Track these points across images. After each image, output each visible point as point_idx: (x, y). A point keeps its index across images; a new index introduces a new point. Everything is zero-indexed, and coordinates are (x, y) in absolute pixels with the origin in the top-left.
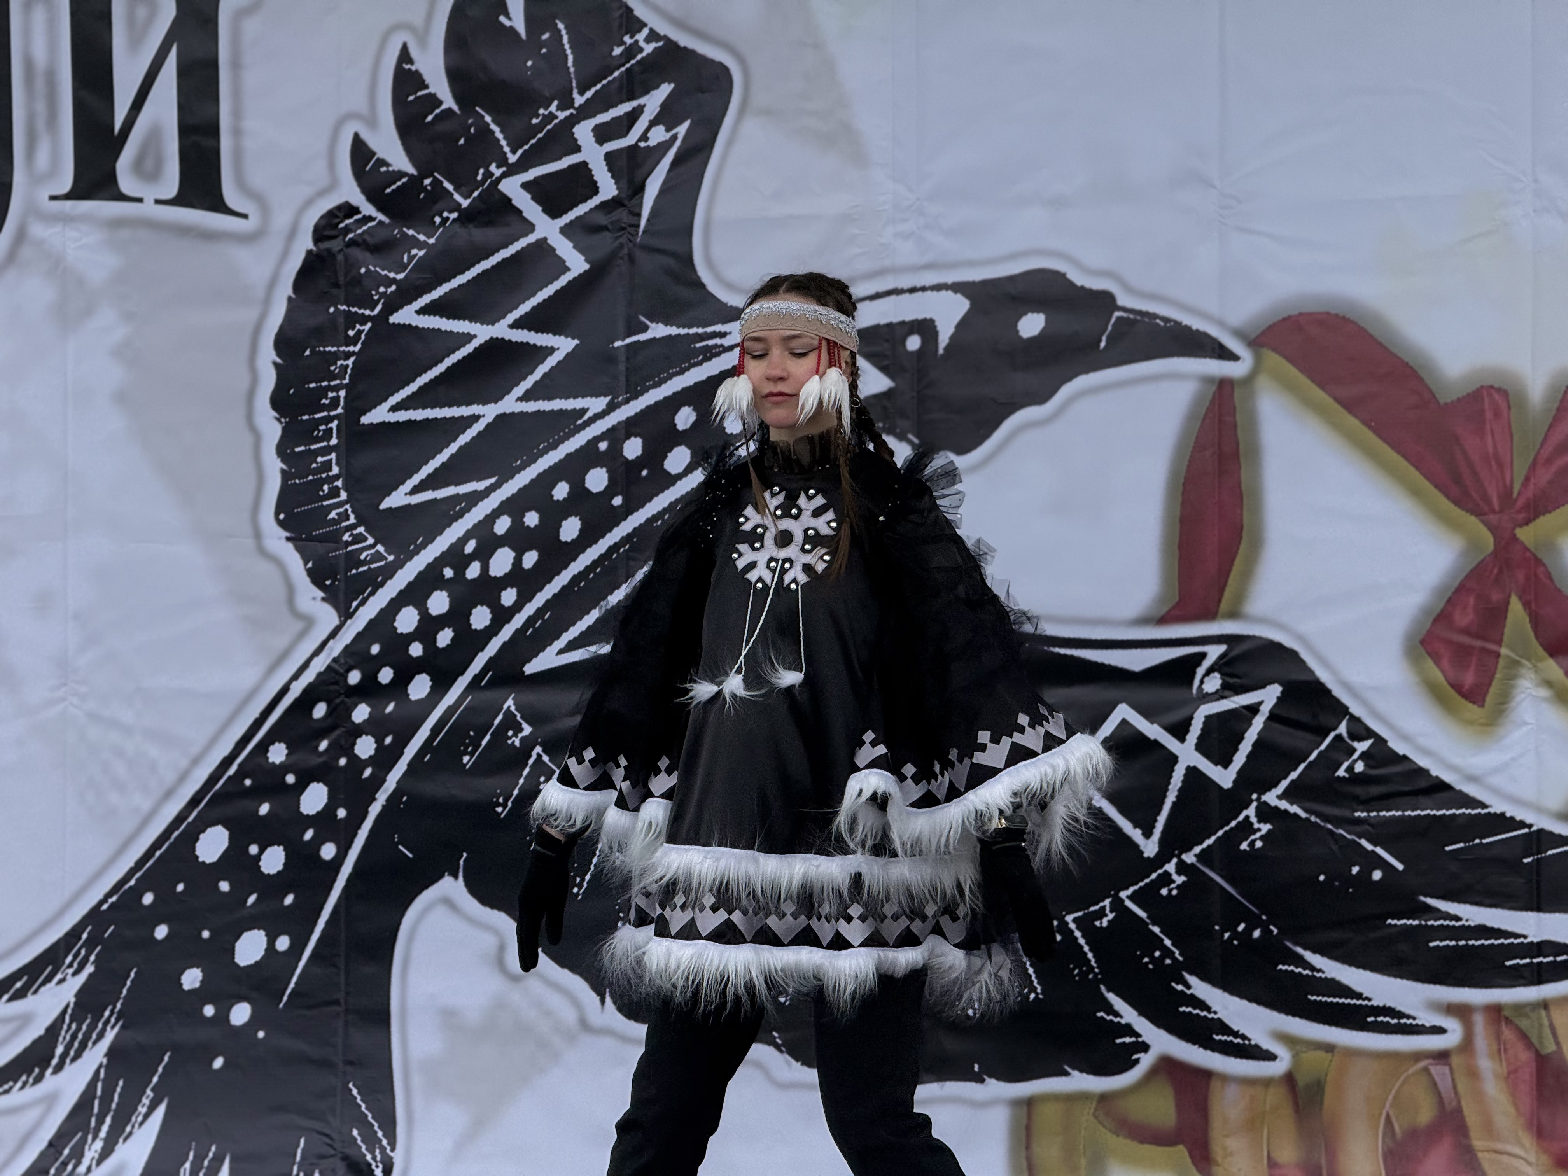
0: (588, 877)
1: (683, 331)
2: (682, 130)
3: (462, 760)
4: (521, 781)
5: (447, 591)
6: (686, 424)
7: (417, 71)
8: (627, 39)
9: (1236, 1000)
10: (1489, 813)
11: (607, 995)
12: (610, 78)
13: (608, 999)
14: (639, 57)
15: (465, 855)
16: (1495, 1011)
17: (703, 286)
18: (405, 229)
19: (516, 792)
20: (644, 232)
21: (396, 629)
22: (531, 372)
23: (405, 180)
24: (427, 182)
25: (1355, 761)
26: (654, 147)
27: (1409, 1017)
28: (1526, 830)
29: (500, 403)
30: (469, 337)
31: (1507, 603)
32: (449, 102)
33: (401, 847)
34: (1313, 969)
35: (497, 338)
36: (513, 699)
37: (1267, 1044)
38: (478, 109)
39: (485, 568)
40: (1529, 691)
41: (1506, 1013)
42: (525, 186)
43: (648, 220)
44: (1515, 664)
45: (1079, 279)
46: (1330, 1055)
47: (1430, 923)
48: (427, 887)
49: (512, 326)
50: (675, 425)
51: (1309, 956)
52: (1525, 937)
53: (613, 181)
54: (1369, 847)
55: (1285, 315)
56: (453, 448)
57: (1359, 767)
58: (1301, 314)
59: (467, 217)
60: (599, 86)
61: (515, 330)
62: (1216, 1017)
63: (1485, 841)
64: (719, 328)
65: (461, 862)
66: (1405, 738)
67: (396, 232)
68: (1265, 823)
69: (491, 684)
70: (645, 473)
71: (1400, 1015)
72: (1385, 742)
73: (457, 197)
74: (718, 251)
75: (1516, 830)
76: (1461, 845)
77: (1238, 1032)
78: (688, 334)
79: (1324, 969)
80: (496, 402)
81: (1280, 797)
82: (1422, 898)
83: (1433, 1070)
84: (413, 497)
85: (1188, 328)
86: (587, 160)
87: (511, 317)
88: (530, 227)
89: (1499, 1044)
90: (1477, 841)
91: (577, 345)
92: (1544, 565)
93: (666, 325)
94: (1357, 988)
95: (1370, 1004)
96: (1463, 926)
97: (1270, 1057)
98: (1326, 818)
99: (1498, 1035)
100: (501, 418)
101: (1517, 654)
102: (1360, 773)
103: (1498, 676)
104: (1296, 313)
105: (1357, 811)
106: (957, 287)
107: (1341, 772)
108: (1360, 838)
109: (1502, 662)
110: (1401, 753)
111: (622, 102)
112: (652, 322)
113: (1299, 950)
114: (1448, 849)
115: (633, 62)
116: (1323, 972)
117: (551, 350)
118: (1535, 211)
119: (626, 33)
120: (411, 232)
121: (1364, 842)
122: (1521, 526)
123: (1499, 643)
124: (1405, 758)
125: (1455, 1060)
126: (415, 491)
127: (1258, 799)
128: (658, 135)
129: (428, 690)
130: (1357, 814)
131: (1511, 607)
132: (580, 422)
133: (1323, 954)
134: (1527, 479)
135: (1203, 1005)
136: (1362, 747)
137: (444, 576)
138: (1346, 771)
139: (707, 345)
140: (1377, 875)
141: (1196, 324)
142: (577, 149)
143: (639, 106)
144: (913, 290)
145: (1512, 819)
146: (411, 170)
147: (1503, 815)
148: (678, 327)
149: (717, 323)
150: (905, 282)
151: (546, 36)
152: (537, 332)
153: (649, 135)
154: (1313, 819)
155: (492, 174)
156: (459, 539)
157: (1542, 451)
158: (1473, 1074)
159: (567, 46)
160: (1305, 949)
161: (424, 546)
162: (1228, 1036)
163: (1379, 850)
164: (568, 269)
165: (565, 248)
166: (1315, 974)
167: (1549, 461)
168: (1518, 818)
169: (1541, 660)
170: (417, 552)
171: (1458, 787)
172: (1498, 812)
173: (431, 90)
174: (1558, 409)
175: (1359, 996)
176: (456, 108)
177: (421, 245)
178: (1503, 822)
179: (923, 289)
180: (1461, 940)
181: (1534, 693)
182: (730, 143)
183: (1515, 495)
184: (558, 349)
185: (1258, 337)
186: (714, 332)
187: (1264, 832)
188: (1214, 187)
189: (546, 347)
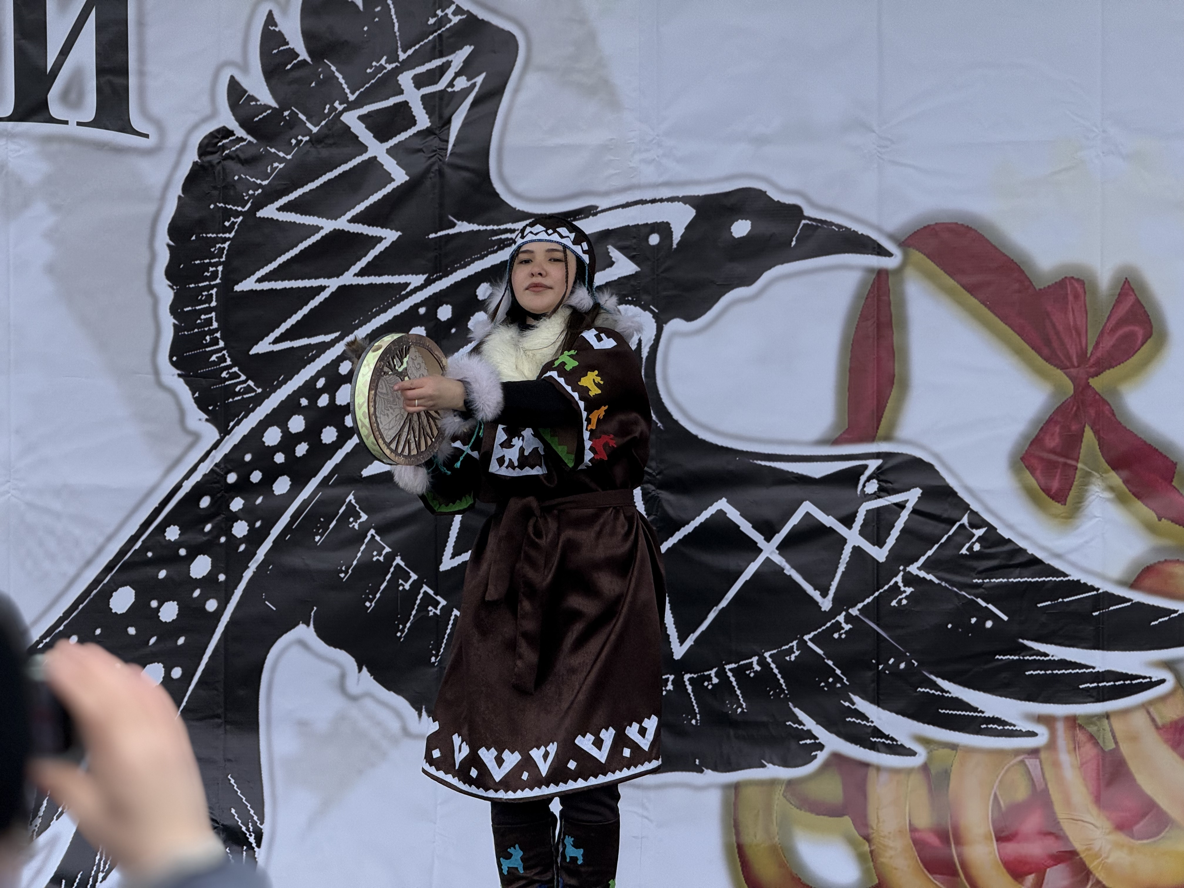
0: (408, 625)
1: (482, 228)
2: (479, 79)
3: (314, 539)
4: (359, 555)
5: (303, 415)
6: (484, 295)
7: (279, 31)
8: (439, 13)
9: (887, 713)
10: (1069, 580)
11: (424, 710)
12: (426, 41)
13: (424, 713)
14: (448, 26)
15: (315, 608)
16: (1072, 721)
17: (497, 195)
18: (268, 148)
19: (355, 563)
20: (451, 154)
21: (264, 443)
22: (365, 255)
23: (269, 112)
24: (286, 113)
25: (974, 543)
26: (458, 92)
27: (1011, 725)
28: (1095, 593)
29: (341, 277)
30: (318, 229)
31: (1084, 431)
32: (304, 55)
33: (267, 602)
34: (943, 690)
35: (339, 230)
36: (353, 495)
37: (909, 744)
38: (325, 61)
39: (332, 399)
40: (1097, 494)
41: (1079, 722)
42: (361, 118)
43: (454, 145)
44: (1088, 475)
45: (776, 196)
46: (954, 752)
47: (1026, 658)
48: (286, 632)
49: (350, 221)
50: (477, 296)
51: (940, 681)
52: (1094, 668)
53: (427, 116)
54: (984, 604)
55: (926, 225)
56: (306, 310)
58: (936, 224)
59: (316, 140)
60: (417, 46)
61: (352, 224)
62: (872, 725)
63: (1065, 600)
64: (509, 226)
65: (312, 614)
66: (1010, 527)
67: (261, 150)
68: (909, 587)
69: (335, 484)
70: (453, 331)
71: (1004, 723)
72: (996, 529)
73: (308, 125)
74: (508, 170)
75: (1088, 592)
76: (1049, 603)
77: (889, 735)
78: (486, 230)
79: (950, 691)
80: (338, 277)
81: (919, 569)
82: (1021, 640)
83: (1027, 762)
84: (275, 345)
85: (855, 232)
86: (408, 101)
87: (350, 215)
88: (364, 149)
89: (1075, 743)
90: (1060, 600)
91: (400, 236)
92: (1108, 404)
93: (469, 223)
94: (974, 704)
95: (983, 715)
96: (1050, 660)
97: (911, 753)
98: (953, 584)
99: (1074, 738)
100: (342, 289)
101: (1089, 468)
102: (977, 551)
103: (1075, 483)
104: (933, 223)
105: (975, 579)
106: (686, 200)
107: (964, 551)
109: (1078, 474)
110: (1007, 537)
111: (435, 58)
112: (458, 220)
113: (933, 677)
114: (1039, 605)
115: (443, 29)
116: (950, 693)
117: (380, 239)
118: (1103, 153)
119: (439, 9)
120: (273, 150)
121: (979, 601)
122: (1093, 377)
123: (1077, 460)
124: (1009, 541)
125: (1043, 755)
126: (276, 341)
127: (904, 570)
128: (462, 83)
129: (288, 487)
130: (975, 581)
131: (1085, 434)
132: (404, 293)
133: (950, 680)
134: (1097, 344)
135: (863, 716)
136: (979, 533)
137: (301, 404)
138: (967, 550)
139: (501, 238)
141: (861, 230)
142: (401, 92)
143: (448, 61)
144: (653, 201)
145: (1085, 584)
146: (274, 104)
147: (1078, 581)
148: (479, 224)
149: (508, 223)
150: (648, 195)
151: (378, 9)
152: (369, 226)
153: (454, 83)
154: (943, 584)
155: (337, 109)
156: (312, 377)
157: (1108, 324)
158: (1056, 764)
159: (394, 17)
160: (937, 676)
161: (285, 382)
162: (881, 738)
163: (990, 606)
164: (393, 180)
165: (390, 164)
166: (944, 694)
167: (1113, 330)
168: (1089, 584)
169: (1106, 472)
170: (279, 386)
171: (1047, 561)
172: (1075, 579)
173: (291, 46)
174: (1119, 294)
175: (975, 710)
176: (309, 60)
177: (281, 160)
178: (1078, 587)
179: (661, 200)
180: (1048, 670)
181: (1101, 495)
182: (516, 91)
183: (1088, 355)
184: (385, 238)
185: (906, 240)
186: (506, 229)
187: (908, 593)
188: (874, 132)
189: (376, 236)
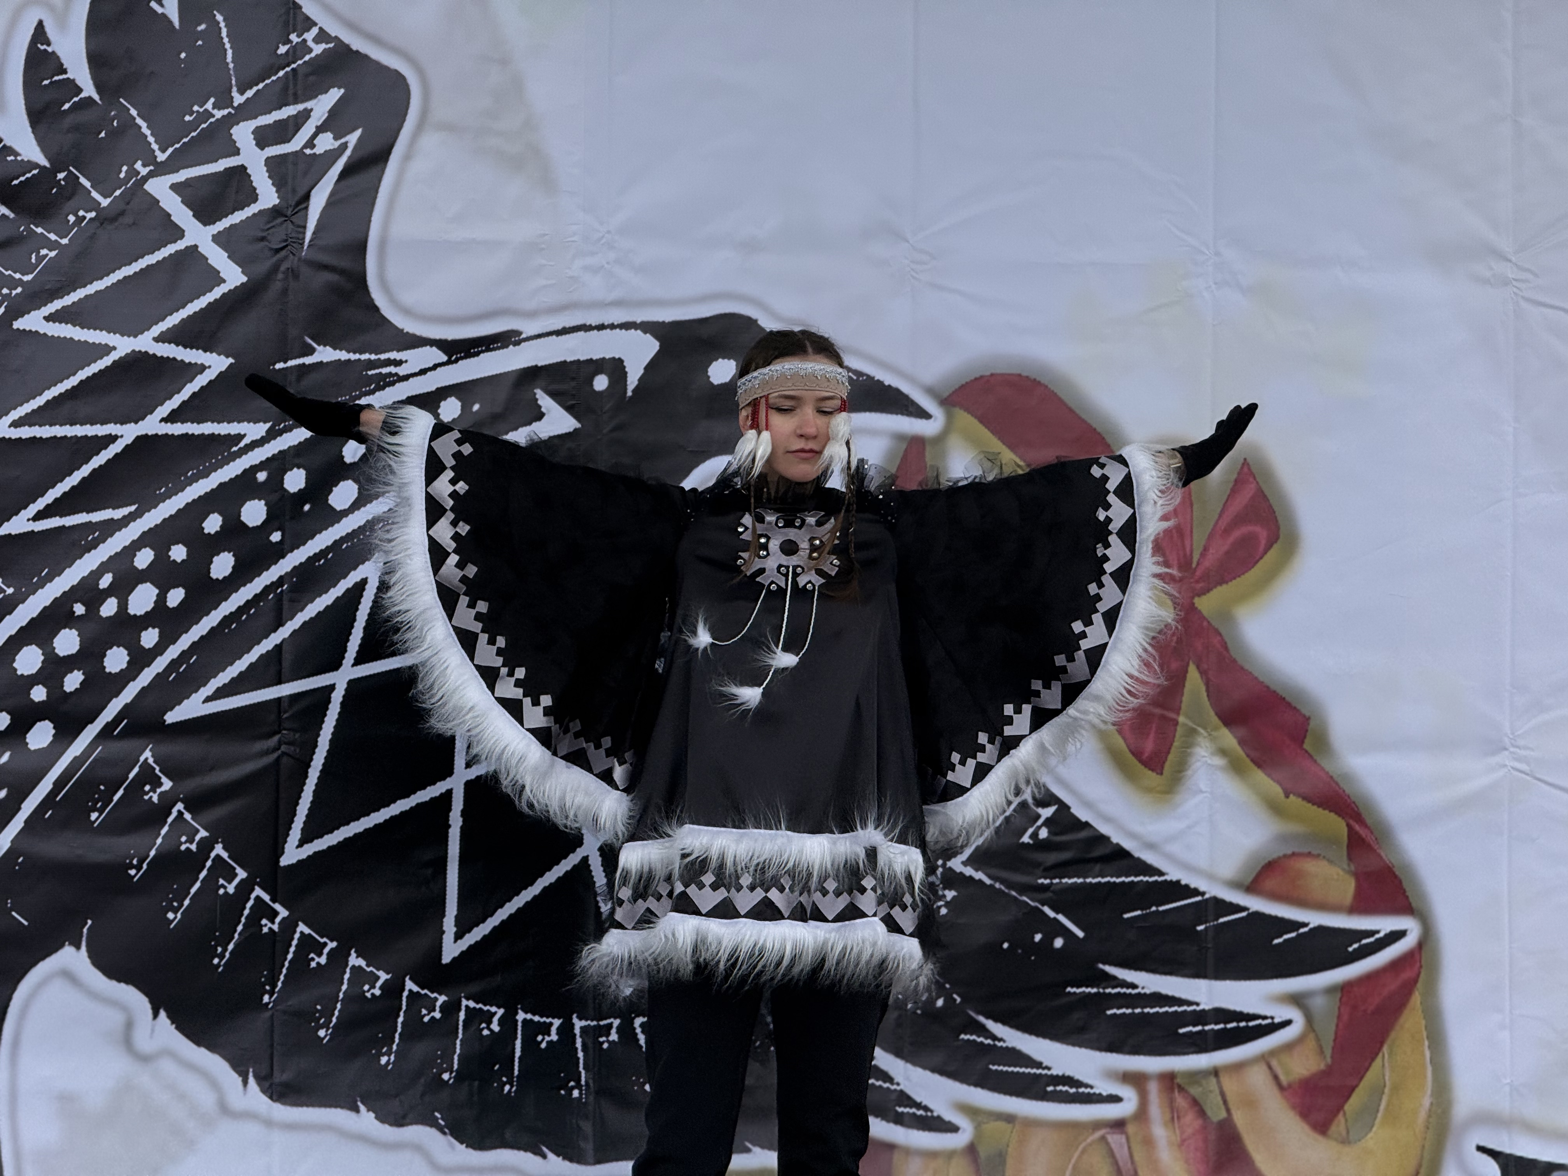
0: (231, 947)
1: (353, 357)
2: (353, 138)
3: (89, 816)
4: (159, 841)
5: (77, 630)
6: (353, 457)
7: (53, 52)
8: (294, 37)
9: (919, 1070)
10: (1166, 881)
11: (251, 1075)
12: (274, 78)
13: (251, 1080)
14: (307, 58)
15: (89, 922)
16: (1169, 1080)
17: (376, 309)
18: (32, 226)
19: (153, 853)
20: (309, 246)
21: (16, 670)
22: (178, 392)
23: (35, 172)
24: (61, 176)
25: (1039, 828)
26: (320, 155)
27: (1087, 1086)
28: (1199, 898)
29: (140, 423)
30: (107, 349)
31: (1186, 672)
32: (89, 90)
33: (14, 913)
34: (994, 1038)
35: (140, 352)
36: (151, 750)
37: (949, 1115)
38: (121, 100)
39: (123, 605)
40: (1204, 759)
41: (1178, 1080)
42: (175, 187)
43: (314, 233)
44: (1192, 732)
46: (1010, 1126)
47: (1108, 990)
48: (43, 958)
49: (157, 340)
50: (343, 457)
51: (991, 1025)
52: (1198, 1004)
53: (274, 189)
54: (1051, 914)
55: (978, 376)
56: (85, 471)
57: (1044, 833)
58: (992, 375)
59: (105, 219)
60: (261, 86)
61: (160, 344)
62: (898, 1088)
63: (1161, 908)
64: (393, 355)
65: (85, 930)
66: (1088, 805)
67: (22, 228)
68: (950, 890)
69: (123, 735)
70: (307, 507)
71: (1078, 1084)
72: (1068, 808)
73: (95, 194)
74: (393, 273)
75: (1190, 897)
76: (1138, 913)
77: (920, 1103)
78: (359, 360)
79: (1005, 1038)
80: (136, 422)
81: (965, 863)
82: (1101, 966)
83: (1110, 1138)
84: (37, 523)
85: (880, 383)
86: (246, 165)
87: (157, 329)
88: (180, 233)
89: (1172, 1112)
90: (1154, 908)
91: (231, 364)
92: (1220, 635)
93: (335, 349)
94: (1037, 1056)
95: (1049, 1073)
96: (1139, 994)
97: (952, 1128)
98: (1010, 885)
99: (1171, 1101)
100: (142, 440)
101: (1194, 722)
102: (1043, 840)
103: (1176, 744)
104: (988, 373)
105: (1040, 878)
106: (647, 327)
107: (1026, 839)
108: (1043, 905)
109: (1179, 729)
110: (1084, 819)
111: (287, 104)
112: (319, 345)
113: (981, 1019)
114: (1126, 916)
115: (300, 62)
116: (1004, 1041)
117: (202, 368)
118: (1216, 283)
119: (293, 32)
120: (39, 230)
121: (1047, 910)
122: (1199, 595)
123: (1178, 711)
124: (1087, 825)
125: (1131, 1129)
126: (39, 516)
127: (943, 866)
128: (326, 143)
129: (51, 739)
130: (1040, 881)
131: (1189, 676)
132: (235, 449)
133: (1004, 1023)
134: (1206, 549)
135: (887, 1078)
136: (1047, 812)
137: (74, 612)
138: (1031, 837)
139: (380, 373)
140: (1059, 943)
141: (889, 380)
142: (237, 152)
143: (305, 109)
144: (601, 327)
145: (1187, 886)
146: (44, 162)
147: (1178, 882)
148: (349, 352)
149: (392, 350)
150: (593, 319)
151: (202, 27)
152: (185, 347)
153: (315, 142)
154: (997, 885)
155: (139, 173)
156: (92, 572)
157: (1220, 522)
158: (1149, 1142)
159: (226, 40)
160: (987, 1017)
161: (50, 578)
162: (911, 1107)
163: (1061, 918)
164: (224, 281)
165: (218, 258)
166: (997, 1043)
167: (1227, 531)
168: (1192, 886)
169: (1216, 729)
170: (41, 585)
171: (1137, 854)
172: (1174, 879)
173: (69, 75)
174: (1236, 481)
175: (1039, 1065)
176: (96, 97)
177: (53, 245)
178: (1178, 890)
179: (612, 327)
180: (1137, 1008)
181: (1209, 761)
182: (407, 157)
183: (1194, 565)
184: (210, 367)
185: (950, 395)
186: (389, 359)
187: (949, 898)
188: (908, 242)
189: (196, 364)
